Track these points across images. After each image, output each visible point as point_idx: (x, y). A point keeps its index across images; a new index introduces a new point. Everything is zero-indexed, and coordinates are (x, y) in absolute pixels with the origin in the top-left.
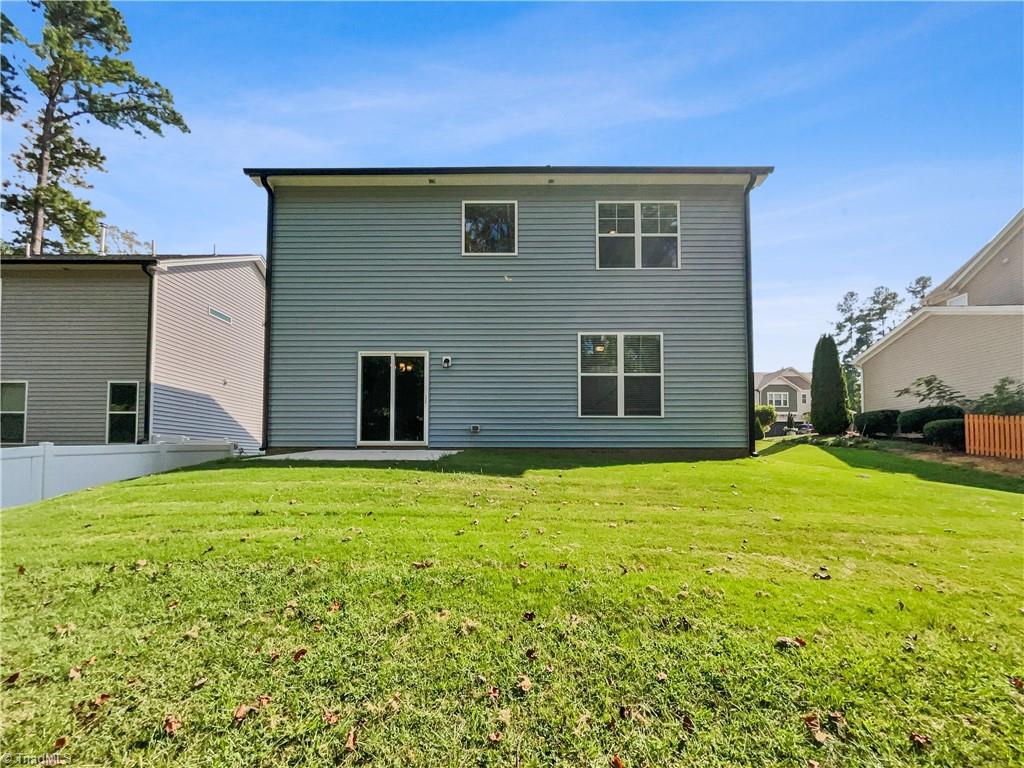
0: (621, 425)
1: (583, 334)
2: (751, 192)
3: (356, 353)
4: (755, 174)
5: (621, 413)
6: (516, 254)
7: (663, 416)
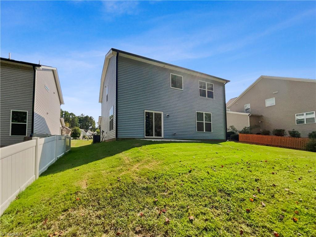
0: (204, 134)
1: (197, 111)
2: (225, 85)
3: (144, 111)
4: (227, 81)
5: (205, 131)
6: (183, 89)
7: (212, 132)
